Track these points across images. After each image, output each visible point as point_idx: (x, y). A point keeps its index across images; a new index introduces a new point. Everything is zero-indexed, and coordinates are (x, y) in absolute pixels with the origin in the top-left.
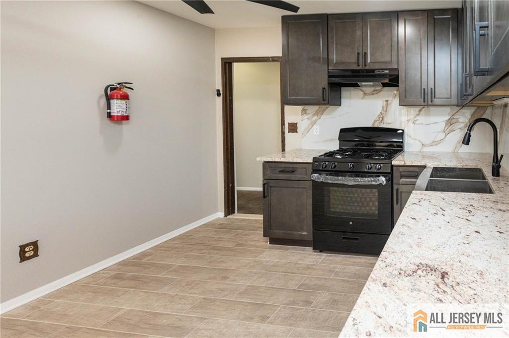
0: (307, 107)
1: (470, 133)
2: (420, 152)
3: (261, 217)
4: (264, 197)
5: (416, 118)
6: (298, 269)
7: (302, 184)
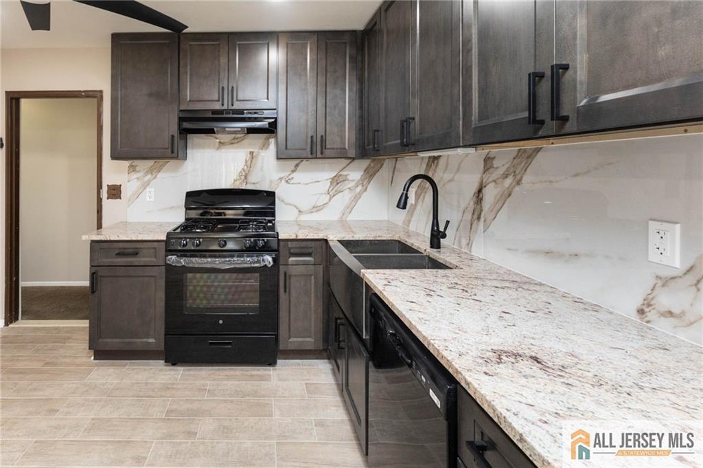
0: (136, 162)
1: (406, 194)
2: (296, 221)
3: (86, 324)
4: (93, 292)
5: (291, 176)
6: (153, 391)
7: (149, 271)
